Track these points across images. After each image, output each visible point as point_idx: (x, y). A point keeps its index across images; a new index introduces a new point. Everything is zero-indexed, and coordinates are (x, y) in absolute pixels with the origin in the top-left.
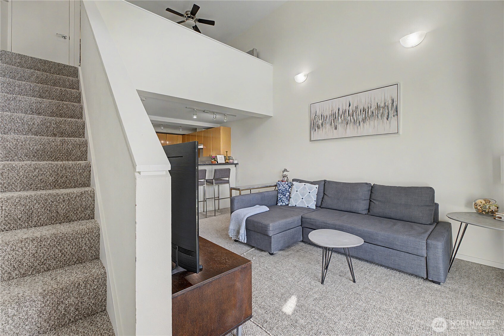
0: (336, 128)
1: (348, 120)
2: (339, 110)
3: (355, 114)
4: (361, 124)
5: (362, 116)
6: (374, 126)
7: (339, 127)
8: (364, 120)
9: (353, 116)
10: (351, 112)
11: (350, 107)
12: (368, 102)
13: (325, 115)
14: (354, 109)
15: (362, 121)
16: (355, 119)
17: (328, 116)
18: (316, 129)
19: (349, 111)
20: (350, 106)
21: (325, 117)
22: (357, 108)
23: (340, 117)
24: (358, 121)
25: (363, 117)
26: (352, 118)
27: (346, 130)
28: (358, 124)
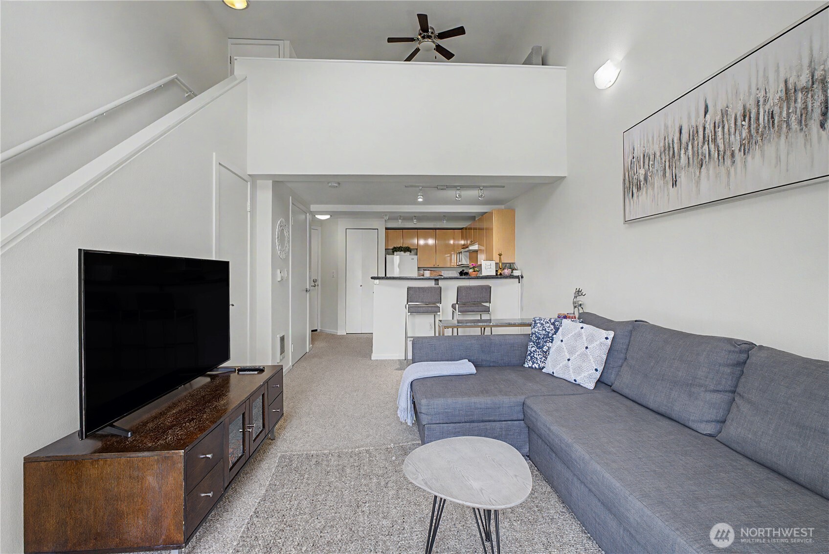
0: (675, 183)
1: (703, 155)
2: (681, 133)
3: (720, 133)
4: (739, 156)
5: (741, 135)
6: (778, 158)
7: (683, 178)
8: (745, 148)
9: (715, 140)
10: (709, 128)
11: (707, 116)
12: (757, 84)
13: (651, 152)
14: (718, 118)
15: (740, 150)
16: (722, 148)
17: (658, 154)
18: (635, 190)
19: (704, 128)
20: (706, 112)
21: (652, 157)
22: (724, 113)
23: (683, 151)
24: (728, 153)
25: (744, 135)
26: (712, 146)
27: (698, 183)
28: (728, 161)
